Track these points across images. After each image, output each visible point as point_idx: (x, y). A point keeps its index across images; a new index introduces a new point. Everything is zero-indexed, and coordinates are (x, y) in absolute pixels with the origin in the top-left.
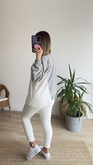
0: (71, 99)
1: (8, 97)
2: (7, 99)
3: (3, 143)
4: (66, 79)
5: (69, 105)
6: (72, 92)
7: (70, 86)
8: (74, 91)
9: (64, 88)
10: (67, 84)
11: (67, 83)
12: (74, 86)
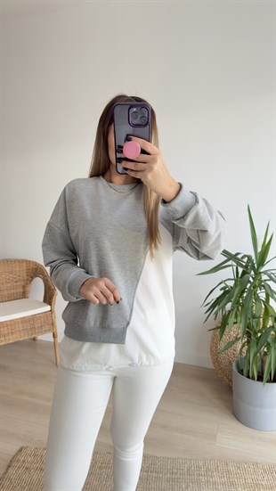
0: (253, 323)
1: (50, 304)
2: (48, 308)
3: (34, 455)
4: (238, 254)
5: (248, 342)
6: (257, 298)
7: (251, 280)
8: (262, 295)
9: (231, 283)
10: (240, 270)
11: (242, 266)
12: (264, 277)
